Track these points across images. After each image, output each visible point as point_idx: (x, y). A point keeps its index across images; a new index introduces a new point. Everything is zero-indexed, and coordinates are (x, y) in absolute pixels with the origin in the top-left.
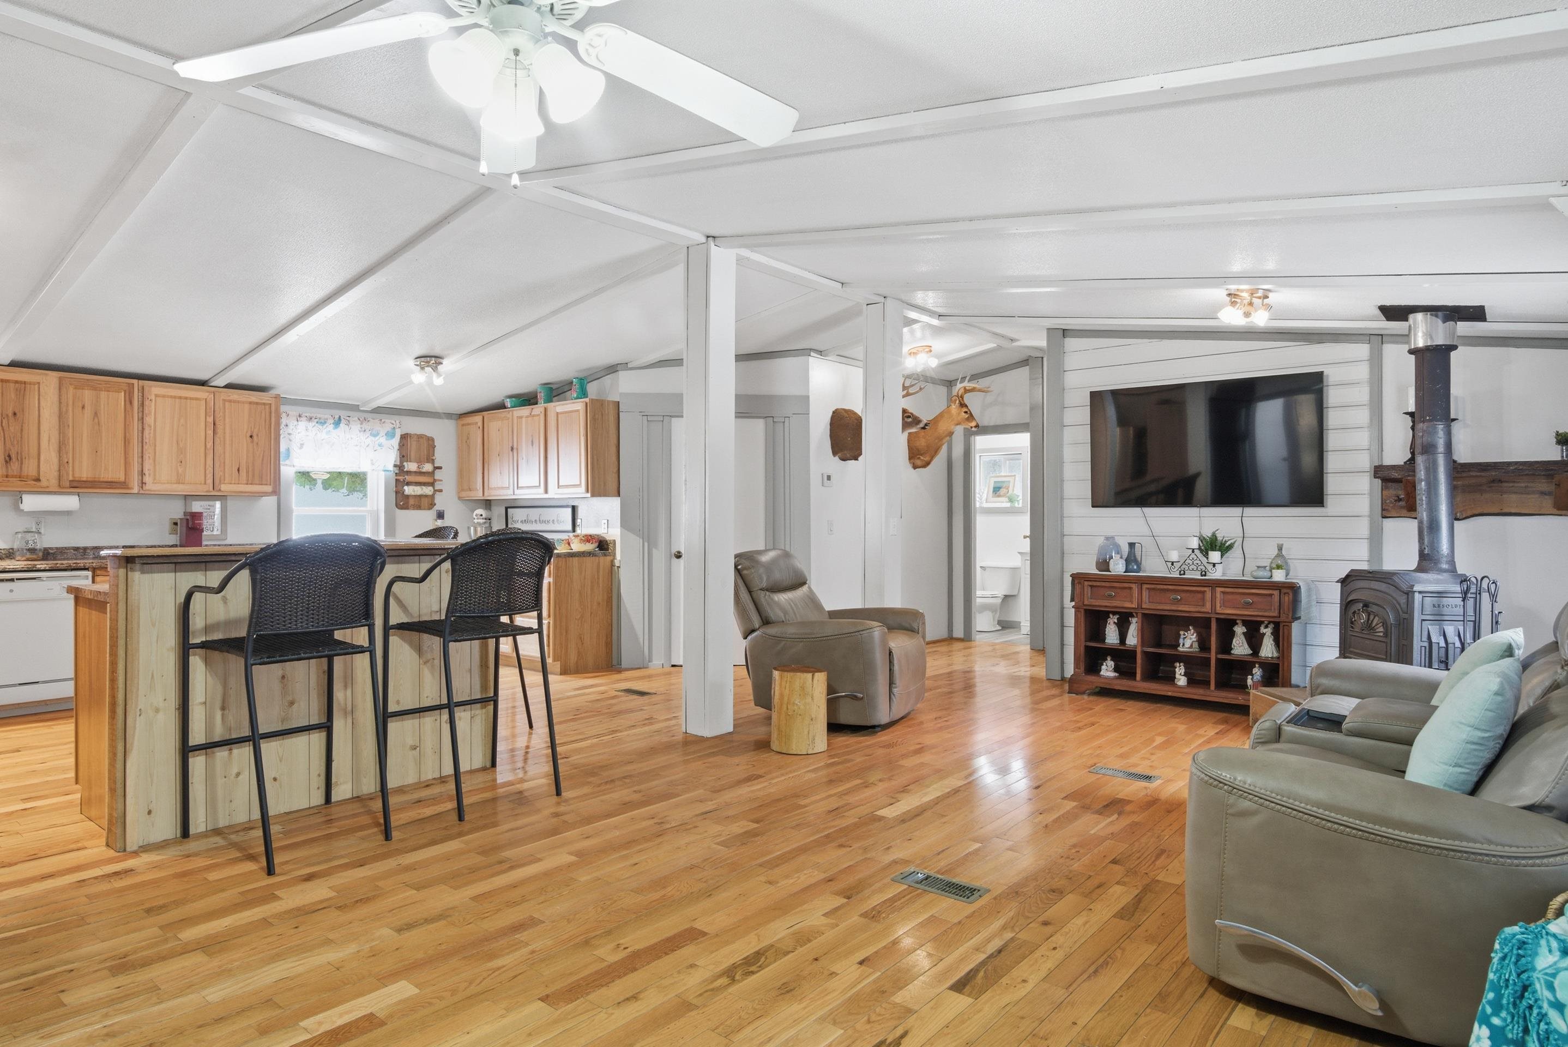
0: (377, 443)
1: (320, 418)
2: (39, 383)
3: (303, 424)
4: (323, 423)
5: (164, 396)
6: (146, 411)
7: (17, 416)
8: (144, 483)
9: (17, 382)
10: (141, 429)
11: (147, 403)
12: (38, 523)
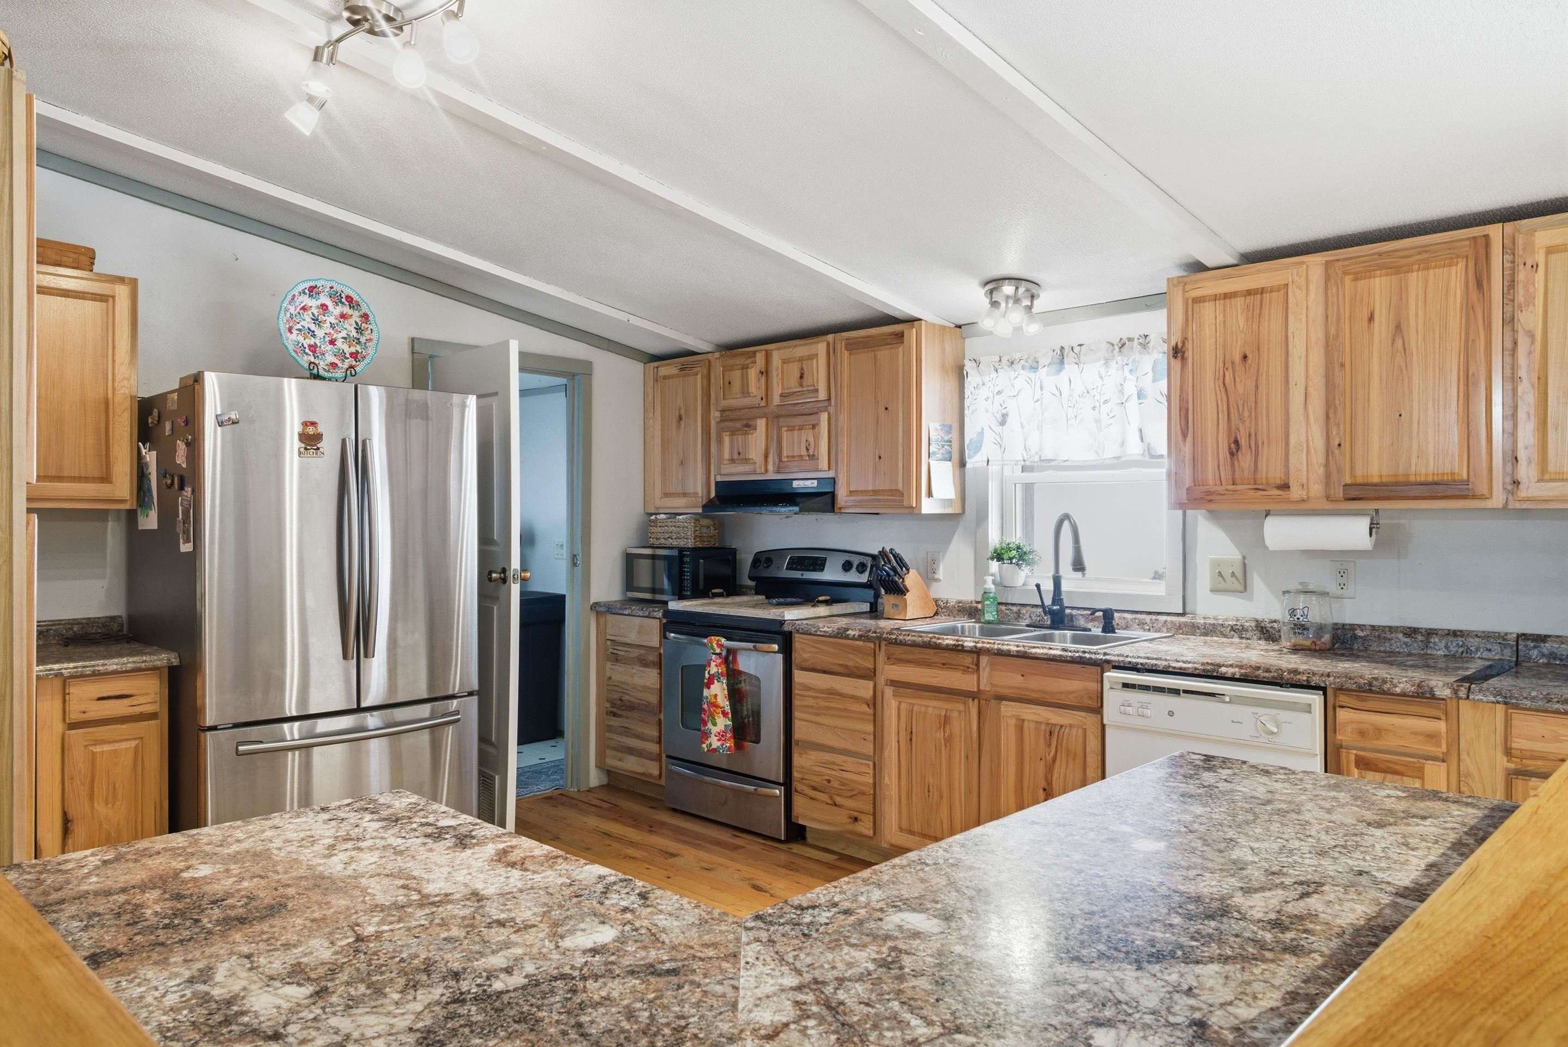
2: (1287, 285)
6: (1520, 298)
7: (1249, 361)
8: (1516, 483)
9: (1249, 293)
10: (1509, 345)
11: (1521, 276)
12: (1342, 573)
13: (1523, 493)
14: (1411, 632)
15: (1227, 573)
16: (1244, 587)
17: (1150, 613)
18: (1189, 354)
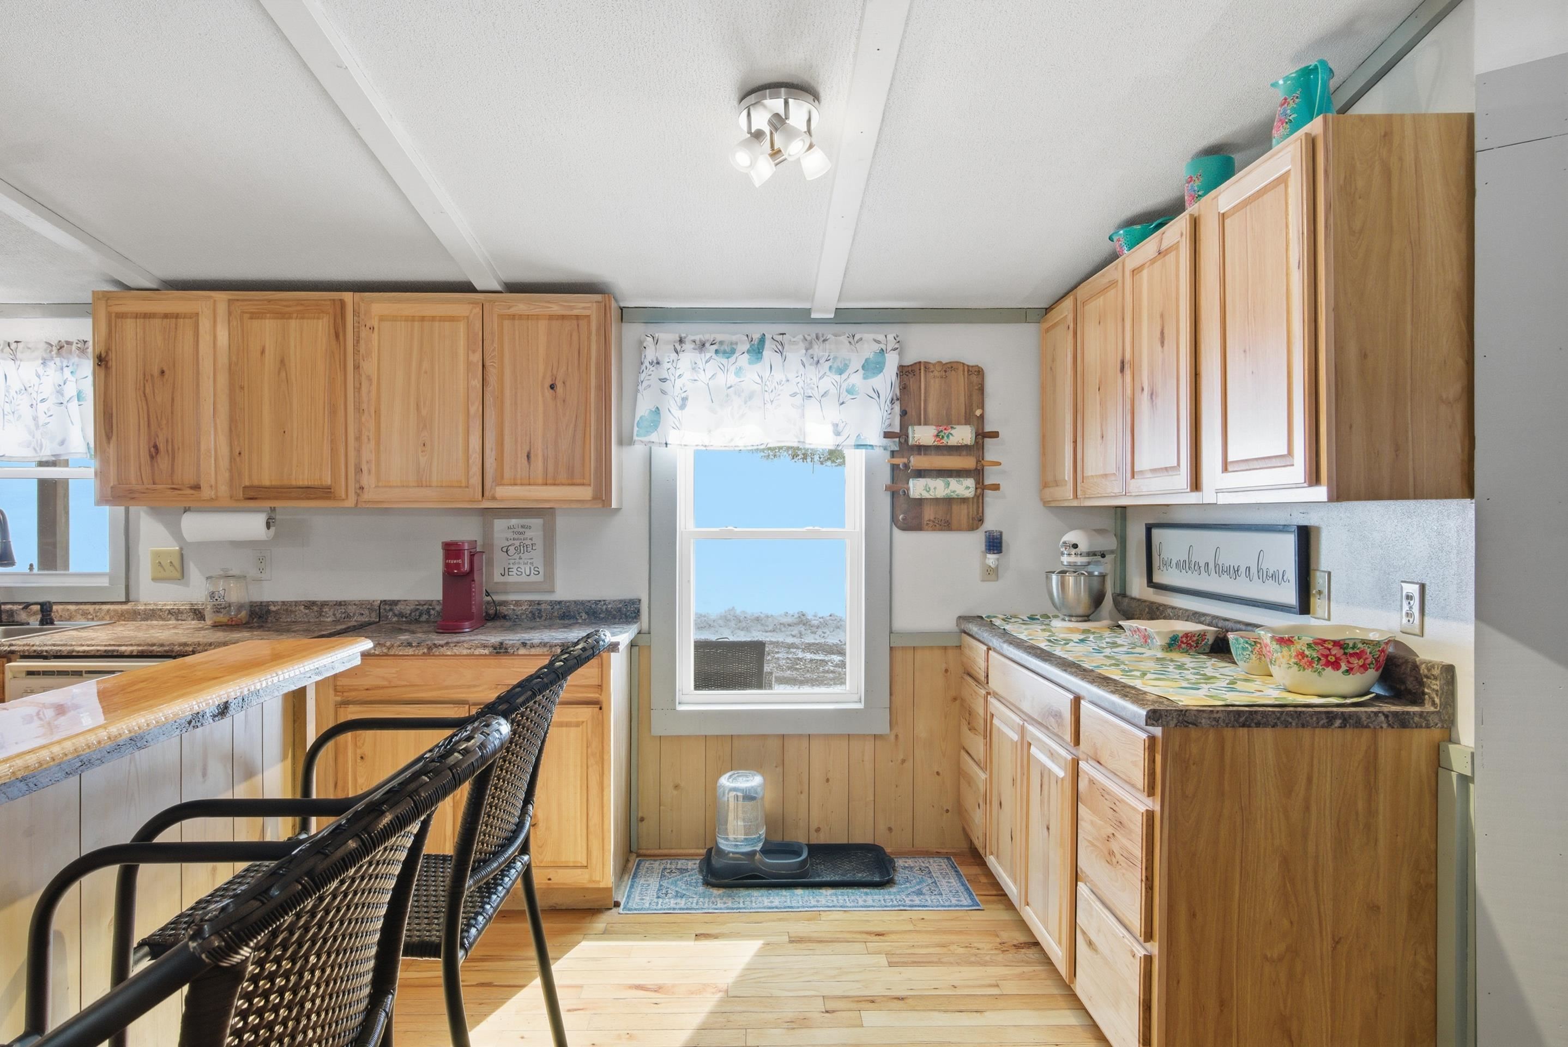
0: (844, 386)
1: (721, 343)
2: (197, 314)
3: (688, 357)
4: (727, 351)
5: (394, 319)
6: (362, 351)
7: (166, 376)
8: (362, 488)
9: (166, 316)
10: (357, 385)
11: (364, 334)
12: (261, 560)
13: (366, 496)
14: (309, 605)
15: (166, 562)
16: (182, 575)
17: (94, 603)
18: (113, 364)
